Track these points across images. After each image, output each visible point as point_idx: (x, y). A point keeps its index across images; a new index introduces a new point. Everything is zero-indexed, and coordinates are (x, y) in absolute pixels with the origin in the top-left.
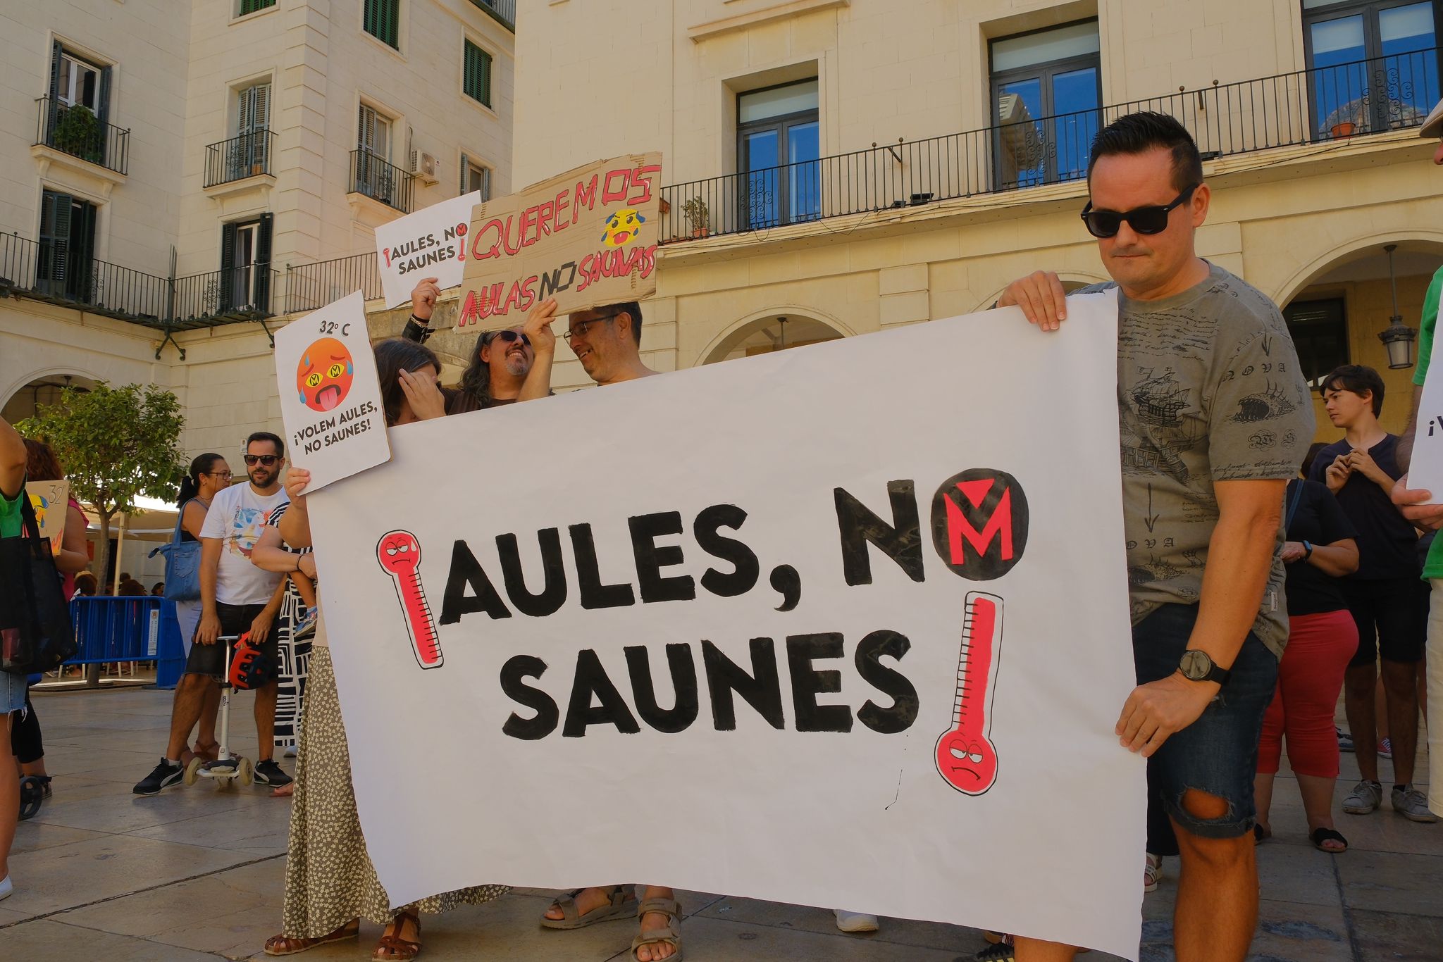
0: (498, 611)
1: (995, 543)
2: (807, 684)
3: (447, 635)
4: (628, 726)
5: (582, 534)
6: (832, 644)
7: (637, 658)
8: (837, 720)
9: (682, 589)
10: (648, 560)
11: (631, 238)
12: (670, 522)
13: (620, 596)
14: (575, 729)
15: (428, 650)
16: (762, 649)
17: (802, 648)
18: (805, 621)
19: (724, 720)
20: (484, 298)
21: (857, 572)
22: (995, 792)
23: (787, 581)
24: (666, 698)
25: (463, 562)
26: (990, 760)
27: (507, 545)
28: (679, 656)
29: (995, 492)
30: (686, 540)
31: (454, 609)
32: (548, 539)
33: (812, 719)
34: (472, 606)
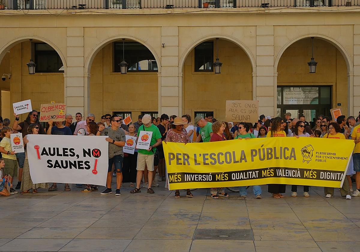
0: (48, 155)
1: (98, 155)
2: (79, 165)
3: (41, 156)
4: (60, 168)
5: (58, 149)
6: (82, 162)
7: (62, 161)
8: (83, 168)
9: (67, 155)
10: (64, 152)
11: (62, 114)
12: (67, 149)
13: (61, 155)
14: (55, 167)
15: (39, 158)
16: (75, 162)
17: (79, 162)
18: (79, 160)
19: (71, 168)
20: (43, 117)
21: (85, 156)
22: (97, 174)
23: (78, 156)
24: (65, 165)
25: (44, 149)
26: (97, 172)
27: (50, 149)
28: (66, 162)
29: (98, 151)
30: (68, 151)
31: (42, 154)
32: (54, 149)
33: (80, 168)
34: (45, 154)
